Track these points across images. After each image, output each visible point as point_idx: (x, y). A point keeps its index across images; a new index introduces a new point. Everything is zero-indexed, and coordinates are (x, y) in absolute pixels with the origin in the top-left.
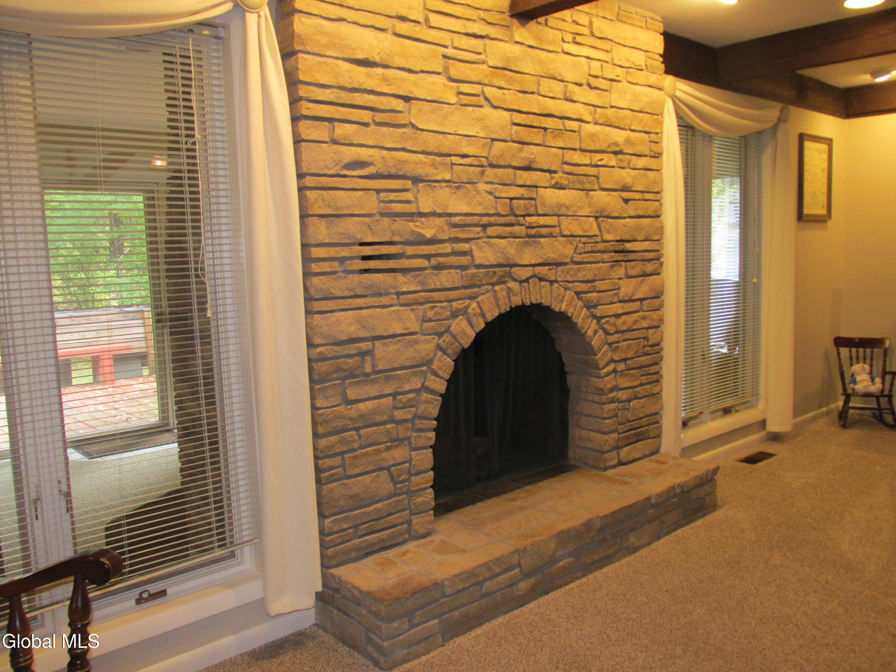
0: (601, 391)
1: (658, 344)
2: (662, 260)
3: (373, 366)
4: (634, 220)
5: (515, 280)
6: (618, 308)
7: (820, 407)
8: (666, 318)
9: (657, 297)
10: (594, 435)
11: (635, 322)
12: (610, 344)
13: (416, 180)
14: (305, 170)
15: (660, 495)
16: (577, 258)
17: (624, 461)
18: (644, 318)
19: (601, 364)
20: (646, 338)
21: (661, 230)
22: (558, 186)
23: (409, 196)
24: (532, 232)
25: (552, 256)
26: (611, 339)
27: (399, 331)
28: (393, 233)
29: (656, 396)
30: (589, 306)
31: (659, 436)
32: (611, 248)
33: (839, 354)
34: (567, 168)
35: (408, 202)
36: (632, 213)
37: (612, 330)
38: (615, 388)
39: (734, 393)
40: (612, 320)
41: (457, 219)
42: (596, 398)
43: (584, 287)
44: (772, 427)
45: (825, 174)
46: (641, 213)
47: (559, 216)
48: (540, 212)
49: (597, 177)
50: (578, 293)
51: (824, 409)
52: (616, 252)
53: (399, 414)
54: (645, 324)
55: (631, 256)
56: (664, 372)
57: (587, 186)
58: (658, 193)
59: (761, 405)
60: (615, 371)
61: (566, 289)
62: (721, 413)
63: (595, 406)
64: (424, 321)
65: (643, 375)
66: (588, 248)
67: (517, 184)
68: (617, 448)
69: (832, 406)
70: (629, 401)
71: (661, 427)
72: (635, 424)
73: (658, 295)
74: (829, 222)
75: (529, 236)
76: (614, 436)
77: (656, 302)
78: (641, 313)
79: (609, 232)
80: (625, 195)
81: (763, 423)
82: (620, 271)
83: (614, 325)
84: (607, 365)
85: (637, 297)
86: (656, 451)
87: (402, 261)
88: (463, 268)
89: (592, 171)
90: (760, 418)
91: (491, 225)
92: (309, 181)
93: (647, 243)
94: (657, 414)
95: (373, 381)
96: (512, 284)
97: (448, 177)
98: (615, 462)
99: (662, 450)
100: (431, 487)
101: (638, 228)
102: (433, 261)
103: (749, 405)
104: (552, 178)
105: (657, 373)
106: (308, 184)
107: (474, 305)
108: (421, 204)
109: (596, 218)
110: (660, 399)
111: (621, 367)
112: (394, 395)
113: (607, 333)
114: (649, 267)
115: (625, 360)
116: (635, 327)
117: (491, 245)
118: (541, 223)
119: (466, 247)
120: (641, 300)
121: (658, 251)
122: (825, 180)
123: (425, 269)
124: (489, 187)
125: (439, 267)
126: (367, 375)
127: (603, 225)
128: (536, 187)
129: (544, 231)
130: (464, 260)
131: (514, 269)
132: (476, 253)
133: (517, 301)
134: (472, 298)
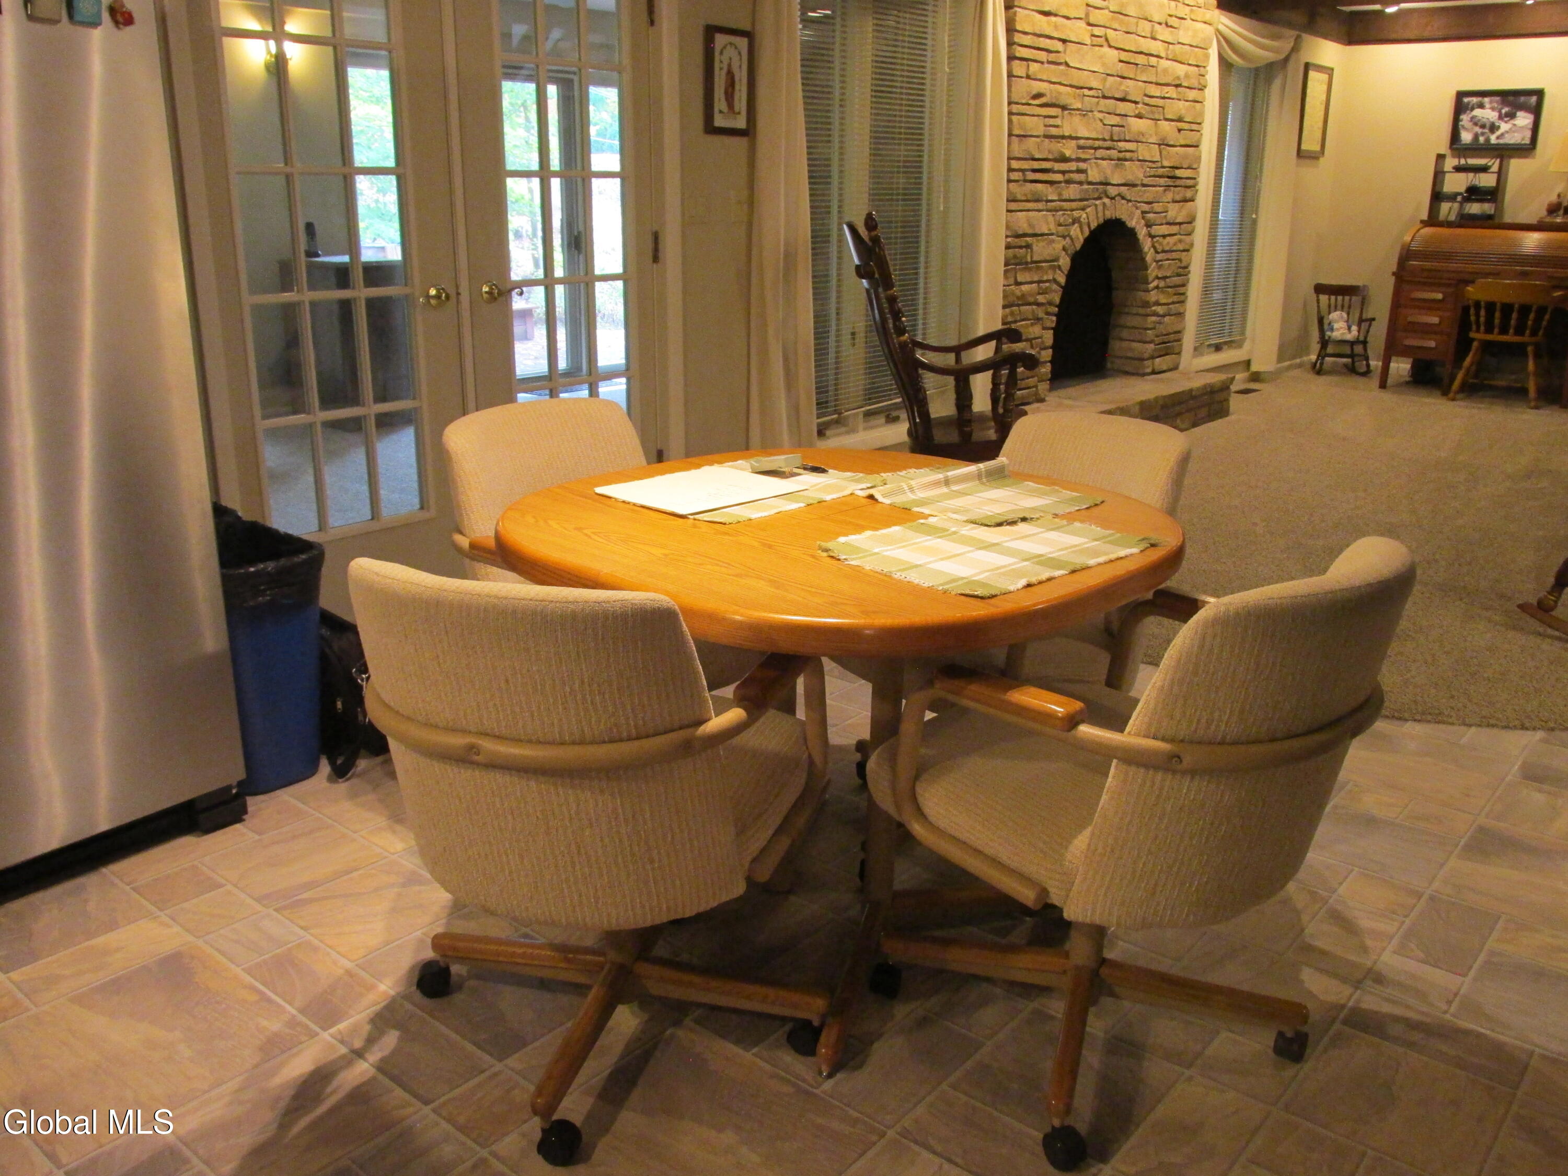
0: (1146, 304)
1: (1186, 267)
2: (1197, 187)
3: (1032, 257)
4: (1183, 149)
5: (1108, 197)
6: (1164, 230)
7: (1294, 357)
8: (1195, 243)
9: (1190, 223)
10: (1135, 345)
11: (1175, 244)
12: (1157, 262)
13: (1064, 108)
14: (1013, 100)
15: (1198, 389)
16: (1146, 181)
17: (1156, 371)
18: (1180, 241)
19: (1150, 279)
20: (1180, 260)
21: (1198, 159)
22: (1139, 116)
23: (1058, 122)
24: (1122, 155)
25: (1130, 178)
26: (1159, 257)
27: (1046, 232)
28: (1049, 152)
29: (1180, 315)
30: (1148, 225)
31: (1179, 353)
32: (1166, 174)
33: (1318, 301)
34: (1147, 100)
35: (1057, 126)
36: (1183, 143)
37: (1159, 249)
38: (1157, 303)
39: (1220, 333)
40: (1161, 239)
41: (1082, 142)
42: (1141, 311)
43: (1146, 207)
44: (1254, 368)
45: (1323, 107)
46: (1189, 143)
47: (1138, 142)
48: (1127, 138)
49: (1163, 108)
50: (1143, 212)
51: (1298, 361)
52: (1169, 177)
53: (1041, 299)
54: (1181, 247)
55: (1178, 182)
56: (1189, 294)
57: (1157, 117)
58: (1200, 124)
59: (1247, 345)
60: (1157, 287)
61: (1137, 208)
62: (1213, 349)
63: (1139, 319)
64: (1060, 225)
65: (1175, 294)
66: (1153, 172)
67: (1118, 112)
68: (1153, 358)
69: (1305, 358)
70: (1164, 316)
71: (1181, 345)
72: (1165, 338)
73: (1191, 221)
74: (1321, 159)
75: (1119, 159)
76: (1152, 346)
77: (1188, 226)
78: (1179, 237)
79: (1166, 159)
80: (1181, 125)
81: (1248, 363)
82: (1169, 196)
83: (1161, 244)
84: (1153, 281)
85: (1178, 221)
86: (1175, 368)
87: (1051, 174)
88: (1081, 183)
89: (1160, 102)
90: (1245, 358)
91: (1099, 148)
92: (1015, 108)
93: (1189, 171)
94: (1179, 332)
95: (1030, 269)
96: (1106, 200)
97: (1080, 106)
98: (1149, 370)
99: (1181, 367)
100: (1050, 362)
101: (1185, 157)
102: (1067, 176)
103: (1238, 344)
104: (1137, 108)
105: (1183, 294)
106: (1014, 111)
107: (1084, 216)
108: (1065, 129)
109: (1159, 145)
110: (1183, 318)
111: (1162, 284)
112: (1039, 282)
113: (1157, 252)
114: (1189, 194)
115: (1165, 278)
116: (1175, 248)
117: (1097, 165)
118: (1127, 148)
119: (1082, 166)
120: (1180, 224)
121: (1195, 179)
122: (1322, 113)
123: (1060, 182)
124: (1100, 115)
125: (1068, 182)
126: (1027, 263)
127: (1164, 153)
128: (1126, 116)
129: (1128, 155)
130: (1082, 177)
131: (1109, 187)
132: (1089, 172)
133: (1108, 215)
134: (1083, 209)
